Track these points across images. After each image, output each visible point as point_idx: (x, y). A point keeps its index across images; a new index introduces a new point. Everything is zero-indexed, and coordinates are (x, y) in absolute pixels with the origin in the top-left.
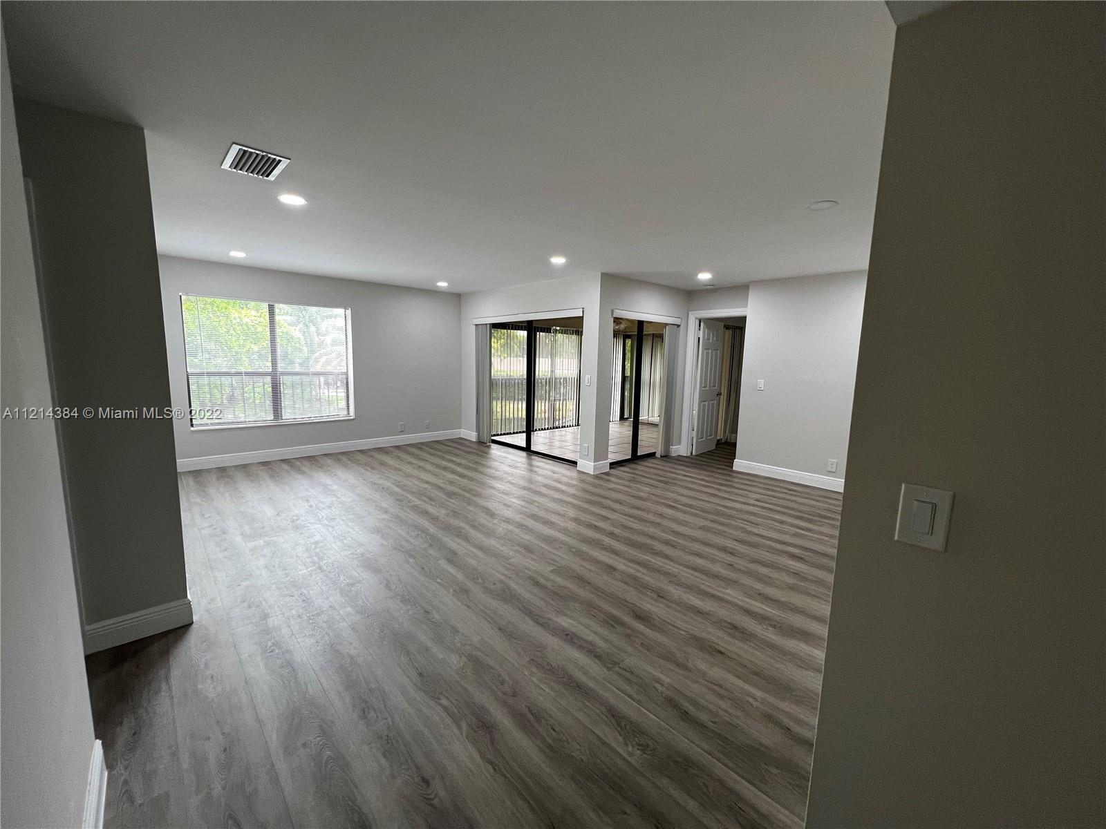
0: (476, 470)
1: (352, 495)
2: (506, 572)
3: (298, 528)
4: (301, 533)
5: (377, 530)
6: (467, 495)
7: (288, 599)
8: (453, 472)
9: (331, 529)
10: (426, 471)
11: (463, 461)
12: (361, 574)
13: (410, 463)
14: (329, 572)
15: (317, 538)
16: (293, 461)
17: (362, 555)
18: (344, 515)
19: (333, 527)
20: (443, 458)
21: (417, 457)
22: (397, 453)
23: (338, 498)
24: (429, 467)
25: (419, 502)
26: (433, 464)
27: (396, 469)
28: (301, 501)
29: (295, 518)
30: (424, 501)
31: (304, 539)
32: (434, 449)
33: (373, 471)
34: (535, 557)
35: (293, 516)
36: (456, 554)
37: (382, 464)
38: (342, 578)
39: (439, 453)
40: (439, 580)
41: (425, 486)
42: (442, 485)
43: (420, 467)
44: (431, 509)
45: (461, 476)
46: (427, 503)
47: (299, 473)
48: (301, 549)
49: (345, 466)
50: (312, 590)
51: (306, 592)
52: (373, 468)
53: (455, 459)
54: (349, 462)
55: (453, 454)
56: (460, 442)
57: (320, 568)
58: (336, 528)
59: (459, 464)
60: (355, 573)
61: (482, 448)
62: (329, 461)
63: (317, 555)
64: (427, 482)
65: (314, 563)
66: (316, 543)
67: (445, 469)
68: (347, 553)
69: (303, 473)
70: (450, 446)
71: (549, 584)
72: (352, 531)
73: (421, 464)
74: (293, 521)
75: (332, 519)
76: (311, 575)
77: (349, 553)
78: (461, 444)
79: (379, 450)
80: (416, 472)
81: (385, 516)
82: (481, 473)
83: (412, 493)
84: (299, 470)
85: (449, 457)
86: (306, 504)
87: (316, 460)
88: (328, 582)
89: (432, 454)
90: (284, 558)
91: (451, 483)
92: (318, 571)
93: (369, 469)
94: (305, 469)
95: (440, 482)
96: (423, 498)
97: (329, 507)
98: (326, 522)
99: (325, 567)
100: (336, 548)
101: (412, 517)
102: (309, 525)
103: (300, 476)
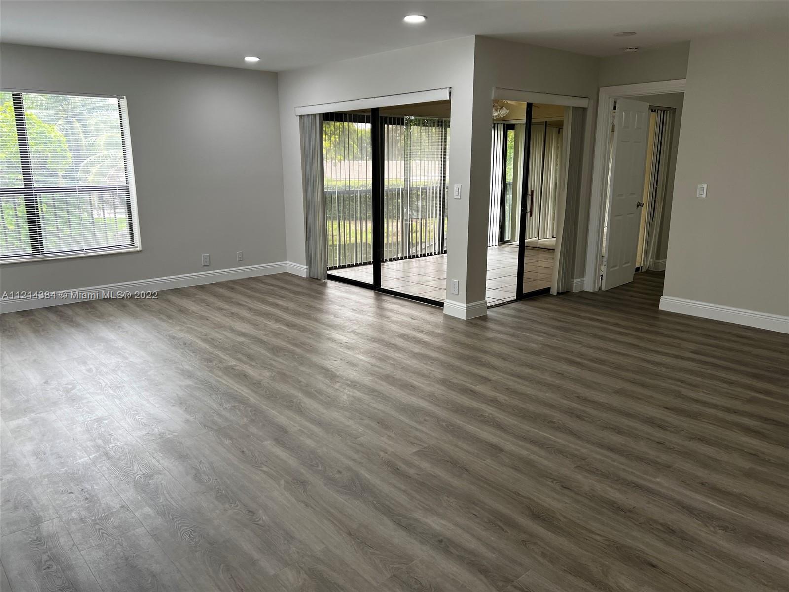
0: (308, 317)
1: (144, 354)
2: (356, 456)
3: (73, 400)
4: (79, 408)
5: (180, 402)
6: (298, 350)
7: (65, 498)
8: (278, 320)
9: (117, 401)
10: (243, 319)
11: (291, 306)
12: (161, 461)
13: (220, 309)
14: (119, 459)
15: (100, 413)
16: (61, 309)
17: (161, 435)
18: (135, 382)
19: (120, 398)
20: (264, 302)
21: (228, 300)
22: (201, 295)
23: (126, 358)
24: (244, 313)
25: (233, 362)
26: (250, 309)
27: (202, 318)
28: (76, 363)
29: (70, 387)
30: (239, 360)
31: (83, 415)
32: (251, 288)
33: (170, 321)
34: (392, 435)
35: (67, 384)
36: (286, 432)
37: (183, 311)
38: (136, 467)
39: (258, 295)
40: (265, 468)
41: (241, 339)
42: (265, 338)
43: (232, 313)
44: (250, 371)
45: (289, 324)
46: (245, 363)
47: (72, 326)
48: (79, 429)
49: (134, 315)
50: (97, 484)
51: (89, 487)
52: (170, 317)
53: (280, 302)
54: (138, 309)
55: (277, 295)
56: (286, 278)
57: (106, 454)
58: (126, 399)
59: (286, 310)
60: (154, 461)
61: (315, 286)
62: (110, 308)
63: (101, 436)
64: (243, 335)
65: (98, 447)
66: (99, 420)
67: (267, 315)
68: (139, 433)
69: (77, 325)
70: (272, 285)
71: (412, 471)
72: (145, 402)
73: (235, 310)
74: (67, 391)
75: (118, 387)
76: (94, 463)
77: (144, 432)
78: (287, 282)
79: (178, 292)
80: (228, 321)
81: (189, 382)
82: (316, 320)
83: (224, 349)
84: (72, 321)
85: (271, 300)
86: (83, 368)
87: (93, 308)
88: (117, 473)
89: (249, 297)
90: (58, 441)
91: (276, 334)
92: (104, 458)
93: (164, 318)
94: (79, 320)
95: (261, 334)
96: (239, 356)
97: (114, 370)
98: (112, 392)
99: (112, 453)
100: (126, 426)
101: (226, 383)
102: (88, 396)
103: (73, 330)
